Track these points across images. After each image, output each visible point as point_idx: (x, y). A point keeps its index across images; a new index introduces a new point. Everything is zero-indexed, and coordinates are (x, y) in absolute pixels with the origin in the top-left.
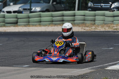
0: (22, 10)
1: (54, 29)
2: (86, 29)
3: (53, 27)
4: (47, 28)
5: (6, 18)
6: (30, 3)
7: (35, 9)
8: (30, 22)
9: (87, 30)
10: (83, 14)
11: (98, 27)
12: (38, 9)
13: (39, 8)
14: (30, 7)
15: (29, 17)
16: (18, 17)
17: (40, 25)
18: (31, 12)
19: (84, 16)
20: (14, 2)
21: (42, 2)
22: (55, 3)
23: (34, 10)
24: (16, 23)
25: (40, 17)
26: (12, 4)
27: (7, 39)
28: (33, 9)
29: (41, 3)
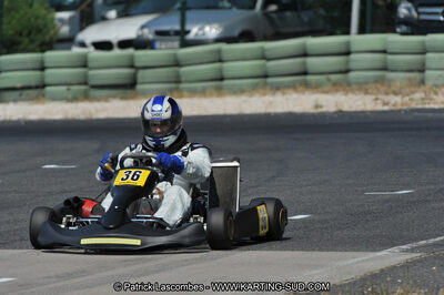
0: (151, 37)
1: (271, 103)
2: (393, 102)
3: (269, 98)
4: (245, 101)
5: (91, 69)
6: (180, 9)
7: (201, 32)
8: (183, 79)
9: (395, 105)
10: (379, 46)
11: (436, 93)
12: (212, 31)
13: (216, 26)
14: (183, 23)
15: (177, 64)
16: (137, 64)
17: (219, 91)
18: (185, 44)
19: (384, 52)
20: (121, 7)
21: (227, 4)
22: (273, 8)
23: (197, 35)
24: (128, 87)
25: (221, 61)
26: (112, 14)
27: (95, 145)
28: (194, 31)
29: (223, 8)
